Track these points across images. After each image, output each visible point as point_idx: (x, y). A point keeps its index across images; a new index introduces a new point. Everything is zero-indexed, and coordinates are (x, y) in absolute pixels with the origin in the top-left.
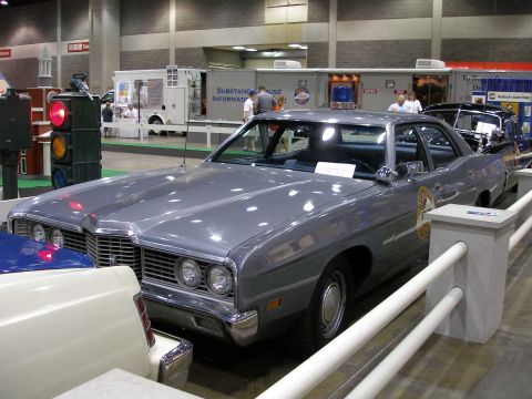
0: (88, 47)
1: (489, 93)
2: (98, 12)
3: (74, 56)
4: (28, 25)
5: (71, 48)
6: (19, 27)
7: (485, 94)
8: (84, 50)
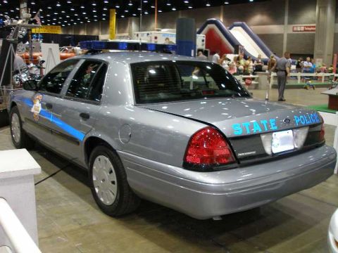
0: (315, 29)
2: (324, 8)
3: (298, 34)
4: (262, 14)
5: (295, 29)
6: (255, 15)
8: (305, 31)
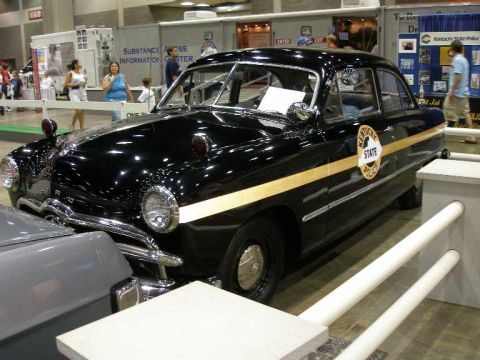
1: (423, 34)
7: (417, 37)
